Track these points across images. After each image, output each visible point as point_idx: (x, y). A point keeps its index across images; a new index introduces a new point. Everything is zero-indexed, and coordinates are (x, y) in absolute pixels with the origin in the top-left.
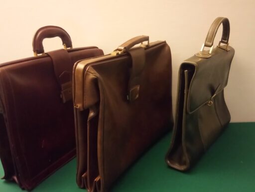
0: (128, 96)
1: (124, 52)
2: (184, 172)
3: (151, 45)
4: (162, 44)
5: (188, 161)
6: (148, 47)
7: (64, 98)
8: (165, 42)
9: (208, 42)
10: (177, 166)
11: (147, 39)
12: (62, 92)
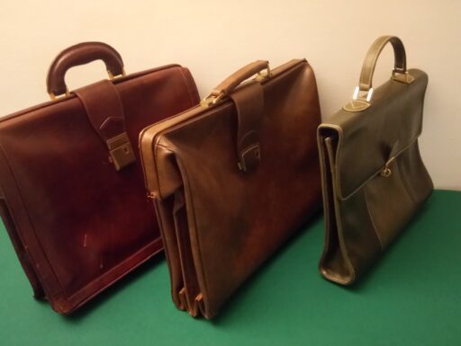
0: (239, 164)
1: (223, 98)
2: (349, 287)
3: (274, 73)
4: (298, 67)
5: (352, 270)
6: (268, 79)
7: (116, 162)
8: (305, 61)
9: (364, 83)
10: (337, 279)
11: (265, 66)
12: (111, 152)
